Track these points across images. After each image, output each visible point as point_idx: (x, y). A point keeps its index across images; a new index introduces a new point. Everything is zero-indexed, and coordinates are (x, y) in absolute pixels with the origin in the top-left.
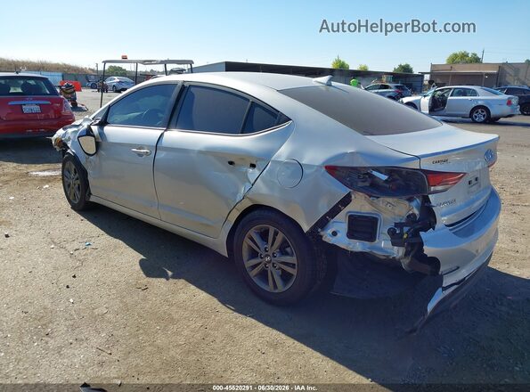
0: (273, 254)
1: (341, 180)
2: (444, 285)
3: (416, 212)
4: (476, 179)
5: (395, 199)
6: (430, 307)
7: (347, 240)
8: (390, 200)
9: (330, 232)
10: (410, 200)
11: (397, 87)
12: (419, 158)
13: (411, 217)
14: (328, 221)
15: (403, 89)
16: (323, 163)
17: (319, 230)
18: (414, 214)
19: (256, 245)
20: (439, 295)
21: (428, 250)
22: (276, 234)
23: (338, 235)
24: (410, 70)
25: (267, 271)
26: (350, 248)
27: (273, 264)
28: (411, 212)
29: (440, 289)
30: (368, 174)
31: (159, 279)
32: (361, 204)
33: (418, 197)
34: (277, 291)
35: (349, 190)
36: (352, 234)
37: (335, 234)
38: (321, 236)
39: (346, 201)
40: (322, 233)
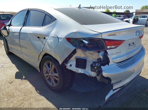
0: (52, 72)
1: (72, 43)
2: (114, 88)
3: (102, 57)
4: (133, 43)
5: (93, 52)
6: (107, 98)
7: (76, 68)
8: (91, 52)
9: (69, 65)
10: (99, 52)
11: (123, 16)
12: (101, 33)
13: (99, 59)
14: (68, 60)
15: (125, 17)
16: (65, 37)
17: (65, 64)
18: (100, 58)
19: (47, 69)
20: (111, 93)
21: (105, 74)
22: (52, 65)
23: (72, 66)
24: (129, 12)
25: (50, 78)
26: (76, 71)
27: (52, 76)
28: (99, 57)
29: (112, 90)
30: (81, 41)
31: (18, 79)
32: (80, 54)
33: (102, 51)
34: (53, 86)
35: (75, 48)
36: (77, 66)
37: (71, 65)
38: (66, 66)
39: (74, 52)
40: (66, 65)
